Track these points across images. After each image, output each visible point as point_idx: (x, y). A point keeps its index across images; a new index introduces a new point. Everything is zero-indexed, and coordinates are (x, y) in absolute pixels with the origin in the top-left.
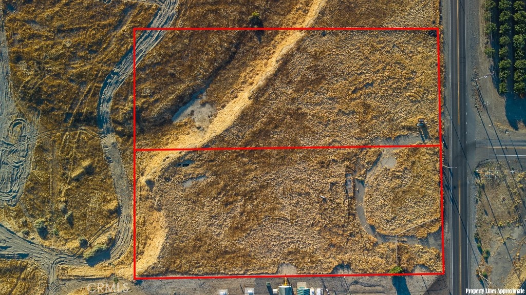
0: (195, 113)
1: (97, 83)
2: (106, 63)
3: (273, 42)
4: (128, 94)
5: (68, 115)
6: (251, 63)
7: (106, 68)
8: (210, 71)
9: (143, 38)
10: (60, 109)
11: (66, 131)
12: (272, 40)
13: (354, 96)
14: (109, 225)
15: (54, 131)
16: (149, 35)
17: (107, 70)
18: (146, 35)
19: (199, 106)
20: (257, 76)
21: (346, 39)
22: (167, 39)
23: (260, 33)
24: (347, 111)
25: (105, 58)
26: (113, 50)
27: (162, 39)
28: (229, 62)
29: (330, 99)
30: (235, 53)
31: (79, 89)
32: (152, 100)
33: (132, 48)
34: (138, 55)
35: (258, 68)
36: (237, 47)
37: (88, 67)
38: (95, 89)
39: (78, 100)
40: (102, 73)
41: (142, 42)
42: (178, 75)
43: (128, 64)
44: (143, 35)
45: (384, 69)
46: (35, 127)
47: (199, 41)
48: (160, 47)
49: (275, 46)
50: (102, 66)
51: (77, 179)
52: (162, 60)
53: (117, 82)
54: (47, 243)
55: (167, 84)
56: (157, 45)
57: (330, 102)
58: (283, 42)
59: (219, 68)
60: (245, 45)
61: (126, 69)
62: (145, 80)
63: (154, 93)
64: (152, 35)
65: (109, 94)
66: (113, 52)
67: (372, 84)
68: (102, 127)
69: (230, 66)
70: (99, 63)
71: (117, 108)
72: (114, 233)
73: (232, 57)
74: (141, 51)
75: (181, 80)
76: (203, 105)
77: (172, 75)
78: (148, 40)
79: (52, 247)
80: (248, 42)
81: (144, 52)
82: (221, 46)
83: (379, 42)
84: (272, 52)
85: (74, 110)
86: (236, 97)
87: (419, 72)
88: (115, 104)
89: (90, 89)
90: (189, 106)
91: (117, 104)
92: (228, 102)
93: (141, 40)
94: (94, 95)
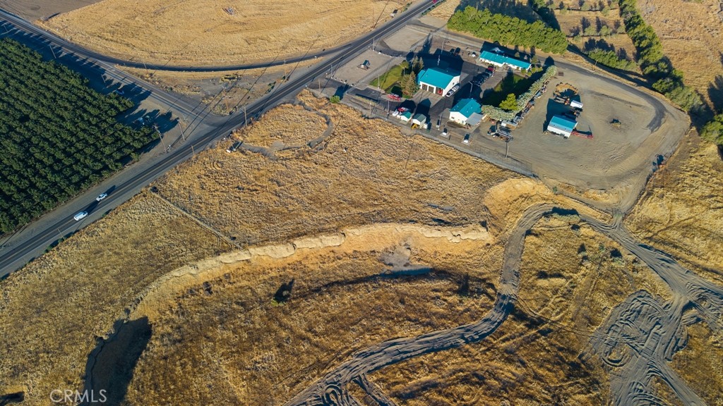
0: (405, 263)
1: (492, 343)
2: (469, 356)
3: (282, 273)
4: (462, 313)
5: (544, 333)
6: (319, 269)
7: (472, 350)
8: (363, 284)
9: (409, 355)
10: (551, 345)
11: (553, 322)
12: (280, 276)
13: (258, 188)
14: (543, 228)
15: (569, 329)
16: (400, 353)
17: (473, 347)
18: (404, 356)
19: (395, 266)
20: (323, 254)
21: (221, 224)
22: (384, 336)
23: (287, 287)
24: (275, 183)
25: (468, 361)
26: (453, 364)
27: (389, 340)
28: (338, 283)
29: (279, 196)
30: (326, 286)
31: (518, 349)
32: (439, 294)
33: (428, 352)
34: (428, 342)
35: (315, 260)
36: (318, 290)
37: (495, 364)
38: (498, 338)
39: (524, 340)
40: (480, 347)
41: (414, 351)
42: (397, 299)
43: (444, 340)
44: (408, 357)
45: (217, 190)
46: (591, 345)
47: (350, 314)
48: (396, 333)
49: (284, 269)
50: (476, 355)
51: (560, 276)
52: (403, 321)
53: (468, 330)
54: (615, 244)
55: (414, 297)
56: (398, 338)
57: (281, 195)
58: (273, 266)
59: (352, 283)
60: (309, 287)
61: (449, 337)
62: (435, 314)
63: (433, 298)
64: (397, 352)
65: (484, 325)
66: (454, 361)
67: (238, 187)
68: (509, 303)
69: (339, 279)
70: (478, 360)
71: (482, 307)
72: (541, 221)
73: (332, 284)
74: (420, 343)
75: (398, 293)
76: (391, 265)
77: (402, 302)
78: (405, 350)
79: (610, 239)
80: (304, 288)
81: (417, 339)
82: (334, 298)
83: (199, 207)
84: (290, 266)
85: (534, 334)
86: (355, 251)
87: (195, 175)
88: (482, 312)
89: (504, 341)
90: (406, 271)
91: (479, 311)
92: (366, 253)
93: (413, 354)
94: (502, 333)
